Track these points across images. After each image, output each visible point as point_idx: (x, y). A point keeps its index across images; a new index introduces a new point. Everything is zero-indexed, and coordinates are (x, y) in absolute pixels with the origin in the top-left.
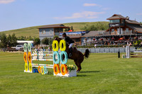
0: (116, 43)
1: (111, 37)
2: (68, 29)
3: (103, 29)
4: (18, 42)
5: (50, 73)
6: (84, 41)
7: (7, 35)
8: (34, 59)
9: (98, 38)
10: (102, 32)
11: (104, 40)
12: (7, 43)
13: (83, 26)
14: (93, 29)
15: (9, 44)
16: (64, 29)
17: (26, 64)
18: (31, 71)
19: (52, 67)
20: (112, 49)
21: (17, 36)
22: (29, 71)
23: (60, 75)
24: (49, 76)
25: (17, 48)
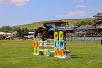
0: (100, 34)
1: (96, 29)
2: (65, 24)
3: (90, 24)
4: (30, 33)
5: (52, 55)
6: (77, 32)
7: (22, 28)
8: (41, 45)
9: (86, 30)
10: (90, 26)
11: (91, 31)
12: (21, 34)
13: (76, 22)
14: (83, 24)
15: (23, 34)
16: (62, 24)
17: (35, 49)
18: (38, 54)
19: (53, 51)
20: (97, 39)
21: (28, 29)
22: (37, 54)
23: (59, 57)
24: (51, 58)
25: (28, 37)
